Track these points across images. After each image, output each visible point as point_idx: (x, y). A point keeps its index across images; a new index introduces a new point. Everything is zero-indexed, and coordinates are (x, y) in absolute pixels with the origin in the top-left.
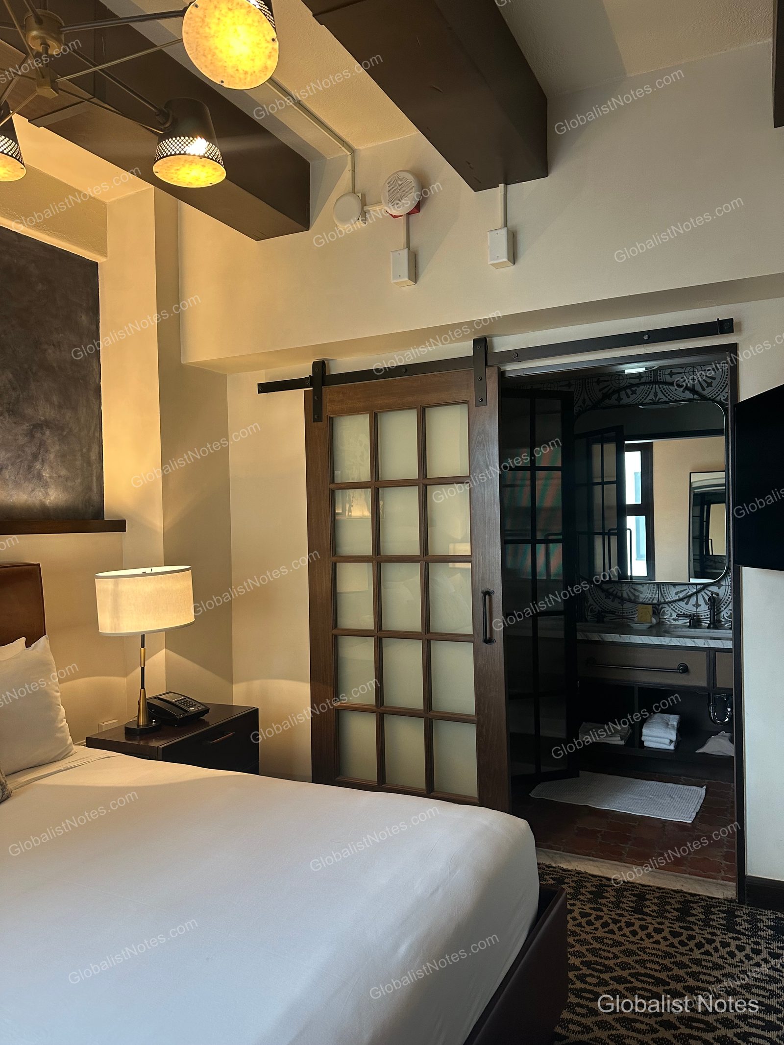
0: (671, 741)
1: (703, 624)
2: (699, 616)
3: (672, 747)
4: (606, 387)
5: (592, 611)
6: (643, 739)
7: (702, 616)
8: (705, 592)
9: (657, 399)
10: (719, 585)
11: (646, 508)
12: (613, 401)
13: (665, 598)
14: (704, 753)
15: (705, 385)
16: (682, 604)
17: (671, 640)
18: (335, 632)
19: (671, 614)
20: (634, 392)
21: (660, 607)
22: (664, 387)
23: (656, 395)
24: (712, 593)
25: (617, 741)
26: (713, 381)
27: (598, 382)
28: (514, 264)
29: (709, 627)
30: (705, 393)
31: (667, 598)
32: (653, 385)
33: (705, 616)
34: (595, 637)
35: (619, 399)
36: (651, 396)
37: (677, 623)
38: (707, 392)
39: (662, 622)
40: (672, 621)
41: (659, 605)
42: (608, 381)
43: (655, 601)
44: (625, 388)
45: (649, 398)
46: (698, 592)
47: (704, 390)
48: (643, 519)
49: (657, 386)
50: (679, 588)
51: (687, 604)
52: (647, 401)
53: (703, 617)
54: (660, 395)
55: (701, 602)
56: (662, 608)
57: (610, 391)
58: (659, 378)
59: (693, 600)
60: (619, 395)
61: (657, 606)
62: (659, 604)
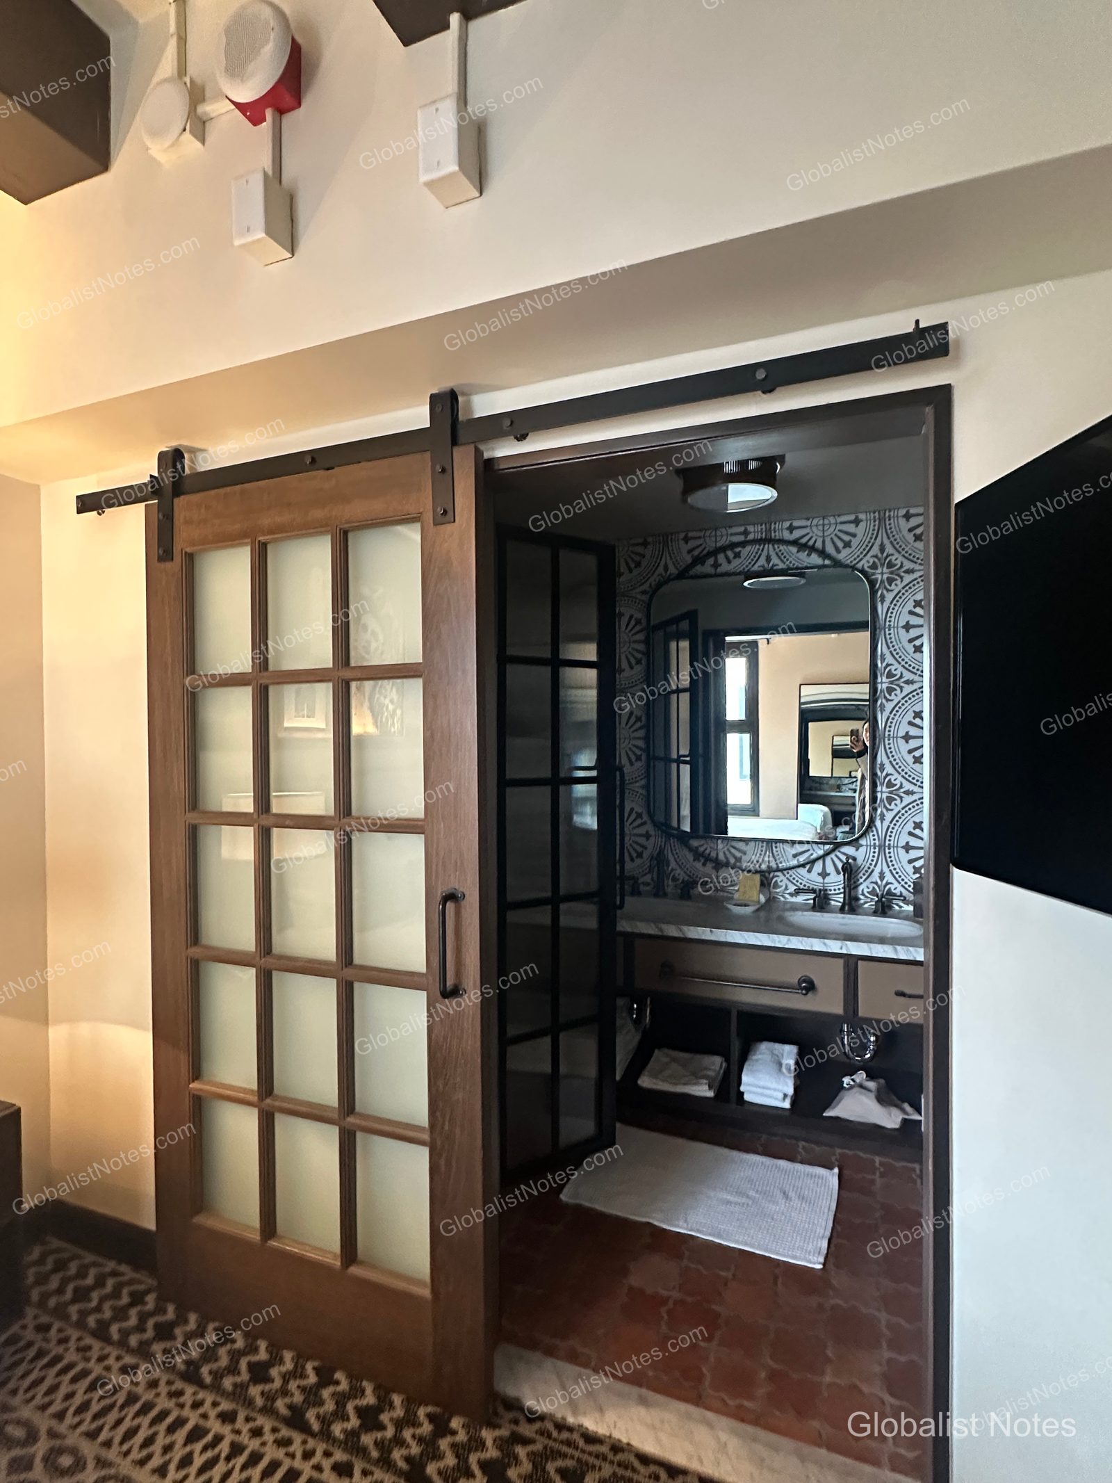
0: (785, 1096)
1: (833, 903)
2: (826, 890)
3: (787, 1105)
4: (698, 547)
5: (674, 879)
6: (742, 1089)
7: (830, 890)
8: (836, 856)
9: (771, 565)
10: (856, 844)
11: (750, 725)
12: (707, 568)
13: (778, 861)
14: (837, 1118)
15: (840, 545)
16: (803, 871)
17: (789, 940)
18: (194, 952)
19: (786, 886)
20: (737, 555)
21: (771, 875)
22: (781, 548)
23: (768, 559)
24: (848, 857)
25: (703, 1090)
26: (852, 539)
27: (686, 540)
28: (481, 194)
29: (842, 910)
30: (841, 557)
31: (781, 863)
32: (764, 545)
33: (835, 890)
34: (672, 931)
35: (716, 565)
36: (762, 561)
37: (794, 899)
38: (844, 556)
39: (774, 897)
40: (787, 896)
41: (769, 873)
42: (700, 537)
43: (764, 867)
44: (723, 549)
45: (759, 563)
46: (827, 854)
47: (838, 551)
48: (746, 737)
49: (771, 546)
50: (799, 848)
51: (809, 871)
52: (756, 568)
53: (833, 892)
54: (775, 560)
55: (830, 868)
56: (774, 877)
57: (705, 552)
58: (773, 534)
59: (818, 867)
60: (716, 561)
61: (767, 874)
62: (770, 870)
